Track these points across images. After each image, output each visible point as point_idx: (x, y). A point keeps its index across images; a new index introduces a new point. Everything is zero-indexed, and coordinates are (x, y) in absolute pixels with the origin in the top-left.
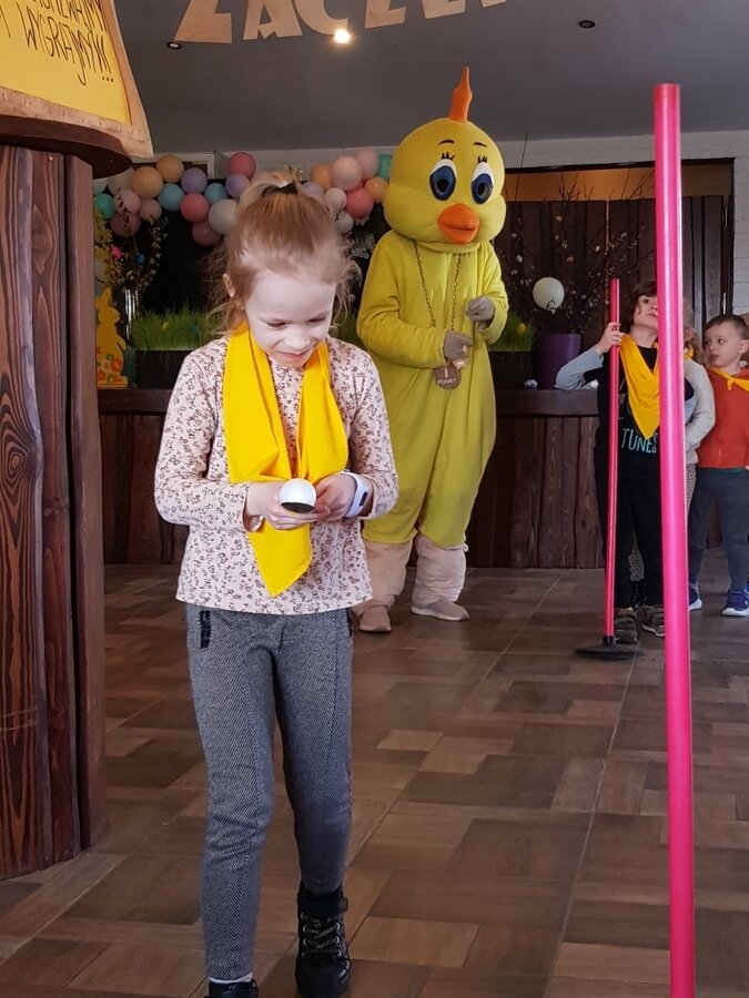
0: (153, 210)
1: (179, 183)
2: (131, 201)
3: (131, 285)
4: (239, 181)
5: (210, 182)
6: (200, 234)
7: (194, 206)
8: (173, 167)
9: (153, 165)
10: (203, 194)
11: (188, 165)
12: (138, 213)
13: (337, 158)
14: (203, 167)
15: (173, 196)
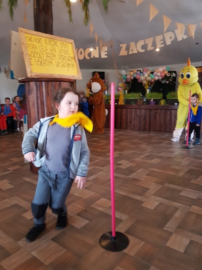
0: (132, 78)
1: (136, 73)
2: (128, 77)
3: (126, 89)
4: (144, 72)
5: (141, 73)
6: (139, 81)
7: (138, 77)
8: (135, 71)
9: (132, 71)
10: (139, 75)
11: (138, 70)
12: (130, 78)
13: (159, 68)
14: (140, 71)
15: (135, 75)
